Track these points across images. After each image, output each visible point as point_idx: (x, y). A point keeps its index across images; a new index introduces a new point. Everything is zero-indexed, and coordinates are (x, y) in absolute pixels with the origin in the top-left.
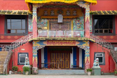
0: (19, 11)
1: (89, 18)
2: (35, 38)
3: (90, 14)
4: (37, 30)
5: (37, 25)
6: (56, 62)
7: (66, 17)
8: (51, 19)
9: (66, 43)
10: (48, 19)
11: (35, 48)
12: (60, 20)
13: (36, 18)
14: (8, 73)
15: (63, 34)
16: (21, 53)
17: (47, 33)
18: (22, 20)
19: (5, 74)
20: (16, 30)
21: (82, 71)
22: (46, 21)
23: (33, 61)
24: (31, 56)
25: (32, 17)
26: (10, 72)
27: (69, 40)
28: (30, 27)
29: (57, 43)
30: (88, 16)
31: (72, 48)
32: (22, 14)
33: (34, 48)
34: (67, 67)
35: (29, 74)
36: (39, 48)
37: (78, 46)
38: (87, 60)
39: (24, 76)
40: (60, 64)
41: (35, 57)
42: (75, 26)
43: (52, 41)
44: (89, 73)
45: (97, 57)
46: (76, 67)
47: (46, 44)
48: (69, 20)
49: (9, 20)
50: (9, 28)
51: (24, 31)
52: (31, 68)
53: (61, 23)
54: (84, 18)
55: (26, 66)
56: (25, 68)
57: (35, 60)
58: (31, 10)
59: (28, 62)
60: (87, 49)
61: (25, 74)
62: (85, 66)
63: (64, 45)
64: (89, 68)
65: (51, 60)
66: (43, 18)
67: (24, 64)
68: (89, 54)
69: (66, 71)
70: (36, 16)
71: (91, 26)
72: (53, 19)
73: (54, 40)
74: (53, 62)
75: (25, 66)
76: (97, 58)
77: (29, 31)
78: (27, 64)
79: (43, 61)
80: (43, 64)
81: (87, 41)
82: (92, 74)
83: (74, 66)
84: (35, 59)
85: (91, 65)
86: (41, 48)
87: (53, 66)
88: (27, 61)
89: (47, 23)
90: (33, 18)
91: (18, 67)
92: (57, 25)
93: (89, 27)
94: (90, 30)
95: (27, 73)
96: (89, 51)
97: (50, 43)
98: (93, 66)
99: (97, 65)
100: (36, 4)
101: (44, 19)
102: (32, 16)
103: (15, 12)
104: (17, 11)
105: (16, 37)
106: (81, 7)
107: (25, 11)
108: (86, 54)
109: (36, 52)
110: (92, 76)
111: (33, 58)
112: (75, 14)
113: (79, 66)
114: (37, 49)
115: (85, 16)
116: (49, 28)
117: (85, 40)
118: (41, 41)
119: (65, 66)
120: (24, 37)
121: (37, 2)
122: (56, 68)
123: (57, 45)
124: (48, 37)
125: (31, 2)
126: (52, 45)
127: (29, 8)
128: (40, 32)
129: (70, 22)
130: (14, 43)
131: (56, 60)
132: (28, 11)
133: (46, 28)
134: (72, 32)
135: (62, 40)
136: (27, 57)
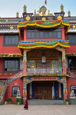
0: (14, 54)
1: (65, 59)
2: (25, 75)
3: (66, 56)
4: (27, 69)
5: (27, 64)
6: (41, 94)
7: (48, 58)
8: (37, 60)
9: (49, 78)
10: (34, 60)
11: (25, 83)
12: (44, 61)
13: (26, 59)
14: (4, 104)
15: (46, 71)
16: (14, 87)
17: (34, 70)
18: (16, 61)
19: (2, 105)
20: (11, 68)
21: (61, 101)
22: (33, 61)
23: (23, 93)
24: (21, 89)
26: (6, 102)
27: (51, 76)
28: (22, 66)
29: (41, 78)
30: (64, 57)
31: (53, 82)
32: (16, 57)
33: (24, 83)
34: (50, 97)
35: (20, 104)
36: (28, 83)
37: (58, 80)
38: (65, 92)
39: (16, 106)
40: (44, 96)
42: (55, 65)
43: (38, 77)
44: (67, 103)
45: (72, 90)
46: (57, 98)
47: (33, 79)
48: (50, 61)
49: (6, 61)
50: (6, 67)
51: (17, 69)
52: (22, 99)
53: (44, 63)
54: (62, 58)
55: (18, 97)
56: (17, 99)
57: (25, 92)
58: (22, 53)
59: (20, 94)
60: (65, 83)
61: (17, 104)
62: (64, 97)
63: (47, 80)
64: (67, 99)
65: (37, 92)
67: (16, 96)
68: (66, 87)
69: (49, 101)
70: (26, 58)
71: (67, 65)
72: (38, 60)
73: (39, 76)
74: (39, 94)
76: (73, 90)
77: (21, 69)
78: (18, 96)
79: (31, 93)
80: (31, 95)
81: (64, 76)
82: (70, 104)
83: (55, 97)
84: (25, 91)
85: (68, 96)
86: (30, 82)
87: (39, 97)
89: (34, 63)
90: (24, 59)
91: (12, 98)
92: (41, 65)
93: (66, 65)
94: (66, 68)
95: (19, 103)
96: (66, 85)
97: (37, 78)
98: (70, 97)
99: (73, 96)
100: (26, 49)
101: (32, 60)
102: (23, 58)
103: (11, 55)
104: (12, 54)
105: (11, 74)
106: (59, 51)
107: (18, 54)
108: (64, 87)
109: (26, 86)
110: (70, 105)
111: (24, 90)
112: (54, 56)
113: (59, 97)
115: (62, 57)
116: (35, 67)
117: (62, 76)
118: (29, 77)
119: (48, 97)
120: (17, 74)
121: (27, 48)
122: (41, 99)
123: (42, 80)
124: (35, 74)
125: (23, 48)
126: (38, 80)
127: (21, 52)
128: (29, 70)
129: (51, 62)
130: (9, 79)
131: (41, 92)
132: (20, 54)
133: (33, 67)
134: (53, 69)
135: (46, 76)
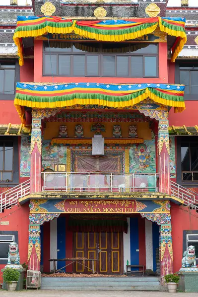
1: (167, 143)
2: (36, 194)
3: (169, 134)
4: (42, 175)
5: (42, 160)
6: (86, 256)
7: (113, 142)
8: (75, 145)
9: (113, 206)
10: (68, 145)
11: (36, 220)
12: (98, 148)
13: (39, 142)
15: (106, 183)
17: (66, 180)
18: (6, 148)
21: (153, 281)
22: (64, 150)
23: (30, 253)
24: (23, 240)
25: (30, 142)
27: (120, 200)
28: (25, 166)
29: (89, 207)
30: (164, 138)
31: (129, 219)
32: (6, 134)
33: (32, 219)
34: (115, 268)
35: (16, 290)
36: (46, 220)
37: (143, 214)
38: (167, 251)
39: (5, 294)
40: (97, 262)
41: (34, 242)
42: (133, 164)
43: (78, 200)
44: (172, 286)
45: (190, 244)
46: (138, 269)
47: (62, 209)
48: (120, 149)
51: (9, 176)
52: (24, 274)
53: (100, 156)
54: (156, 143)
55: (12, 265)
56: (8, 271)
57: (34, 251)
58: (28, 123)
59: (17, 257)
60: (166, 221)
61: (7, 289)
62: (161, 268)
63: (107, 211)
64: (172, 273)
65: (74, 250)
66: (55, 144)
67: (6, 262)
68: (170, 235)
69: (113, 279)
70: (39, 138)
71: (173, 164)
72: (80, 145)
73: (82, 199)
74: (80, 255)
75: (9, 266)
76: (192, 247)
77: (22, 175)
78: (13, 263)
79: (54, 253)
80: (55, 260)
81: (164, 200)
82: (180, 289)
83: (132, 268)
84: (34, 247)
85: (176, 265)
86: (51, 218)
87: (80, 267)
88: (13, 254)
89: (66, 155)
90: (33, 142)
92: (89, 161)
93: (169, 165)
94: (171, 175)
95: (13, 286)
96: (170, 228)
97: (73, 206)
98: (180, 267)
99: (191, 265)
100: (40, 109)
101: (59, 145)
102: (30, 138)
106: (149, 117)
107: (15, 126)
108: (162, 235)
109: (38, 229)
110: (180, 294)
111: (31, 244)
112: (133, 133)
113: (145, 267)
114: (39, 223)
115: (157, 138)
116: (70, 168)
117: (158, 199)
118: (50, 202)
119: (110, 267)
120: (7, 192)
121: (43, 105)
122: (87, 272)
123: (91, 211)
124: (67, 192)
125: (29, 104)
126: (77, 211)
127: (22, 119)
128: (49, 178)
129: (122, 153)
131: (86, 250)
132: (20, 126)
133: (62, 168)
134: (127, 178)
135: (103, 200)
136: (14, 243)
